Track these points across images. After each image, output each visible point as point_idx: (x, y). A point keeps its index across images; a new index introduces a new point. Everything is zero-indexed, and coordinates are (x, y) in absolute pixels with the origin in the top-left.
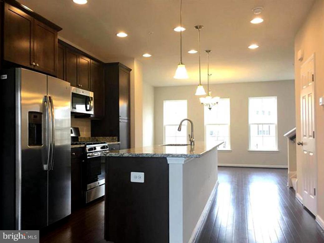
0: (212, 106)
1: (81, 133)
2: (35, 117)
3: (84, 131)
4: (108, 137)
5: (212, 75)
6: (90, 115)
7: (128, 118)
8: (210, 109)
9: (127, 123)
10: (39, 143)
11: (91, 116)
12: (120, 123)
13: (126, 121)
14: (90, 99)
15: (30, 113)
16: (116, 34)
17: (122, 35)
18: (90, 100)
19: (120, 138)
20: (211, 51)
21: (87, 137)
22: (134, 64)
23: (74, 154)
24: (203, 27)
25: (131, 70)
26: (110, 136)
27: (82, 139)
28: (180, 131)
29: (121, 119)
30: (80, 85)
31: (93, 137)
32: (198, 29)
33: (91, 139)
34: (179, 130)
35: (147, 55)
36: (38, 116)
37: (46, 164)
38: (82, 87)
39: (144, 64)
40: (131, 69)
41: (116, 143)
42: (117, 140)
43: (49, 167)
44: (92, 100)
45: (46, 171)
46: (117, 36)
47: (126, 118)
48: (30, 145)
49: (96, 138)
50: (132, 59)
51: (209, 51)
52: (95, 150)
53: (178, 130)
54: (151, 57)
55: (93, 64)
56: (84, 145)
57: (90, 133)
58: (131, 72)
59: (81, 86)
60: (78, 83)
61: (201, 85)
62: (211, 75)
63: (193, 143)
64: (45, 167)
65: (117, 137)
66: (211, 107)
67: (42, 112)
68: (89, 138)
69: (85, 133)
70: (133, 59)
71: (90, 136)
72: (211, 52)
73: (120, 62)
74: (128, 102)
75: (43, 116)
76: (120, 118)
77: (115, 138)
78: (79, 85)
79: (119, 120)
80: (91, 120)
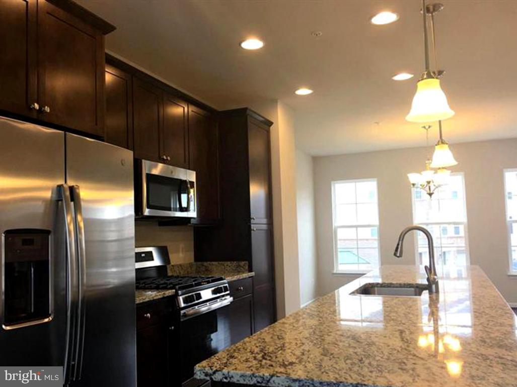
0: (434, 190)
1: (171, 256)
3: (181, 250)
5: (431, 128)
6: (189, 219)
7: (268, 221)
8: (430, 194)
9: (267, 230)
11: (192, 221)
12: (252, 232)
13: (265, 227)
14: (189, 186)
15: (9, 233)
16: (240, 44)
17: (253, 44)
18: (187, 187)
19: (254, 264)
20: (445, 72)
21: (186, 262)
22: (277, 112)
23: (149, 315)
24: (441, 8)
25: (271, 123)
26: (233, 259)
27: (176, 269)
29: (253, 224)
30: (167, 157)
31: (199, 263)
32: (429, 14)
33: (194, 268)
34: (398, 255)
35: (303, 92)
38: (169, 161)
39: (297, 110)
40: (273, 121)
41: (246, 275)
42: (247, 267)
44: (192, 187)
46: (242, 48)
47: (264, 221)
49: (205, 264)
50: (272, 102)
52: (197, 300)
53: (395, 254)
54: (312, 94)
55: (193, 113)
56: (174, 290)
57: (192, 253)
58: (272, 128)
59: (169, 158)
60: (161, 152)
61: (443, 143)
62: (429, 127)
65: (247, 262)
66: (432, 192)
68: (191, 265)
69: (181, 255)
70: (276, 101)
71: (192, 260)
72: (443, 74)
73: (249, 107)
74: (267, 187)
75: (51, 238)
76: (252, 220)
77: (242, 263)
78: (165, 158)
79: (250, 226)
80: (192, 228)
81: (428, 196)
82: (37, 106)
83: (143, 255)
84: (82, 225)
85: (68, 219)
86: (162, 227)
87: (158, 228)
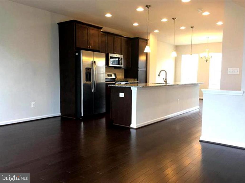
1: (117, 76)
2: (88, 70)
4: (132, 79)
6: (121, 67)
7: (146, 68)
8: (207, 61)
10: (90, 81)
12: (139, 71)
13: (144, 70)
15: (86, 68)
16: (133, 24)
17: (136, 24)
18: (120, 59)
19: (139, 79)
20: (194, 27)
21: (122, 78)
24: (177, 19)
26: (133, 78)
27: (119, 79)
28: (159, 76)
31: (125, 79)
32: (174, 20)
33: (124, 80)
36: (90, 69)
37: (93, 89)
38: (116, 53)
40: (148, 39)
41: (137, 82)
42: (137, 80)
43: (94, 90)
44: (122, 59)
45: (93, 92)
47: (144, 68)
48: (86, 81)
49: (127, 79)
50: (148, 34)
51: (193, 27)
55: (123, 40)
56: (115, 82)
57: (124, 76)
58: (148, 41)
60: (114, 51)
63: (166, 83)
64: (93, 91)
66: (207, 60)
67: (91, 67)
69: (120, 76)
70: (150, 33)
71: (124, 78)
73: (139, 37)
74: (146, 59)
75: (91, 69)
76: (139, 68)
77: (136, 79)
80: (124, 69)
81: (206, 61)
82: (89, 47)
83: (110, 75)
84: (96, 67)
85: (94, 66)
86: (115, 69)
87: (114, 69)
